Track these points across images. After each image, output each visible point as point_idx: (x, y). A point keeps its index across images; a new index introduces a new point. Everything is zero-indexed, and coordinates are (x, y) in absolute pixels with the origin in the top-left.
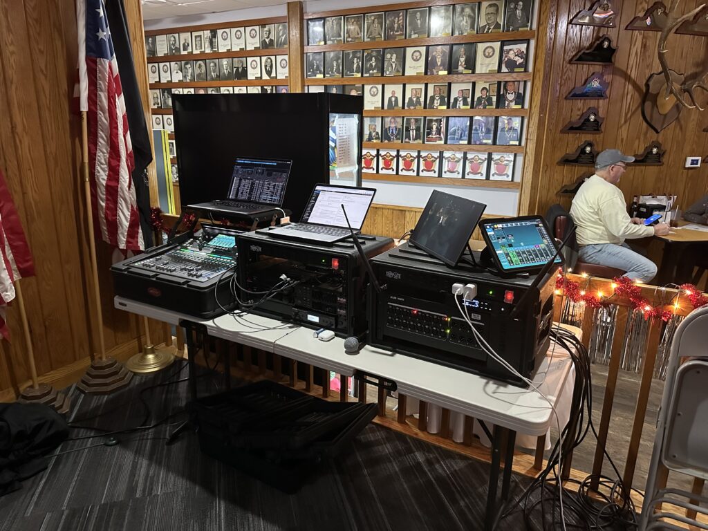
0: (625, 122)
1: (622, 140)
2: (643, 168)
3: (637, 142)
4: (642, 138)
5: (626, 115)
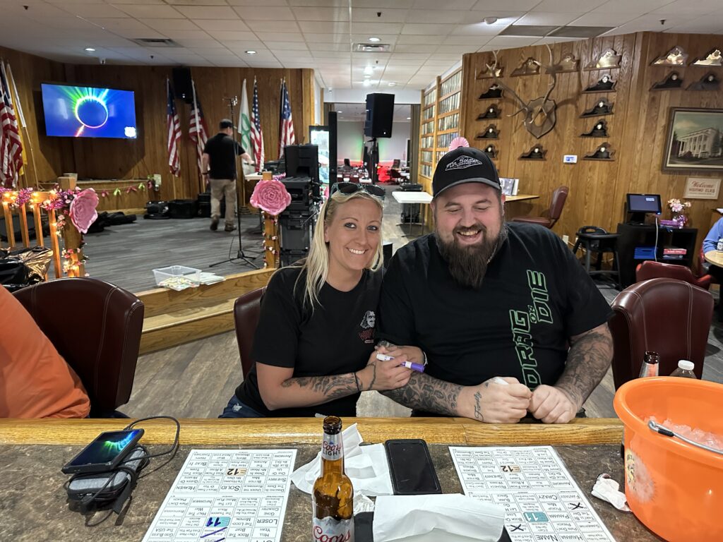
0: (515, 131)
1: (514, 144)
2: (531, 162)
3: (525, 145)
4: (528, 142)
5: (515, 128)
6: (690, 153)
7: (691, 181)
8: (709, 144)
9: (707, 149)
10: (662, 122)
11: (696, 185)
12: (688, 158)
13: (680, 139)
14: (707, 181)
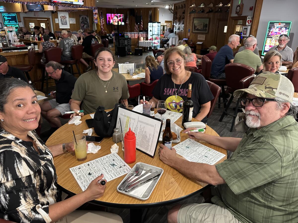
6: (198, 29)
7: (199, 36)
8: (202, 26)
9: (202, 27)
10: (192, 21)
11: (200, 36)
12: (198, 30)
13: (196, 25)
14: (202, 36)
